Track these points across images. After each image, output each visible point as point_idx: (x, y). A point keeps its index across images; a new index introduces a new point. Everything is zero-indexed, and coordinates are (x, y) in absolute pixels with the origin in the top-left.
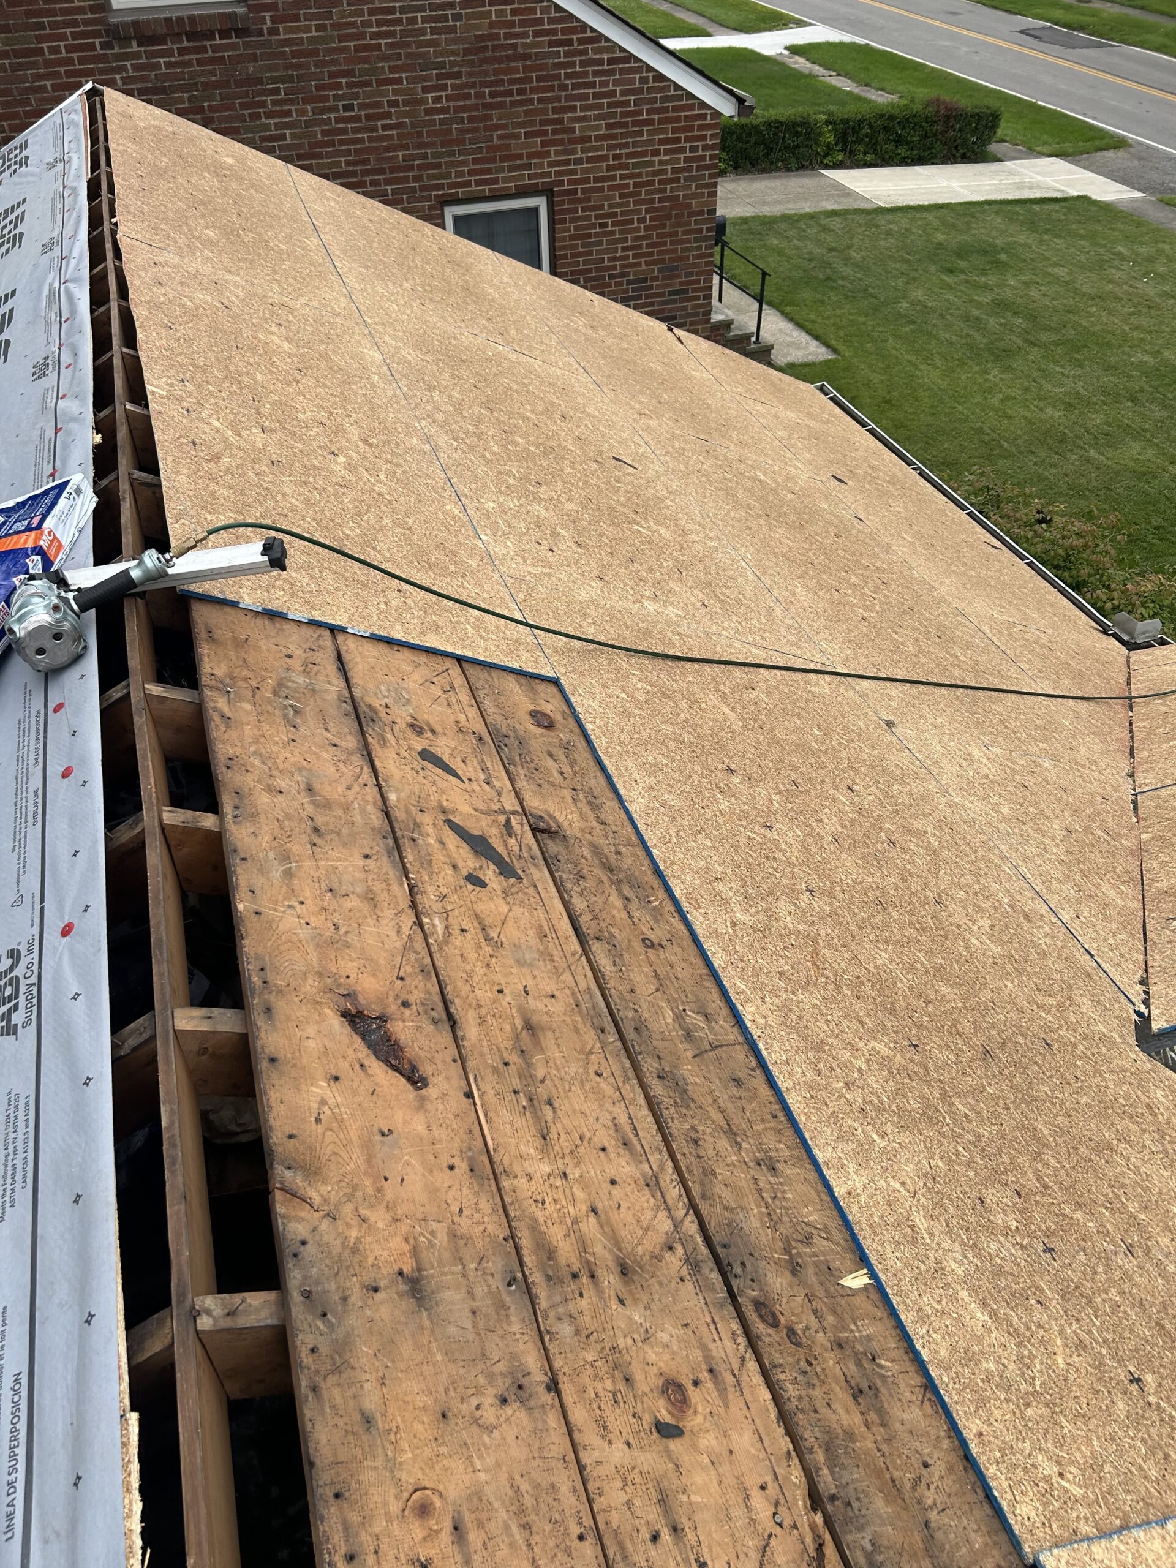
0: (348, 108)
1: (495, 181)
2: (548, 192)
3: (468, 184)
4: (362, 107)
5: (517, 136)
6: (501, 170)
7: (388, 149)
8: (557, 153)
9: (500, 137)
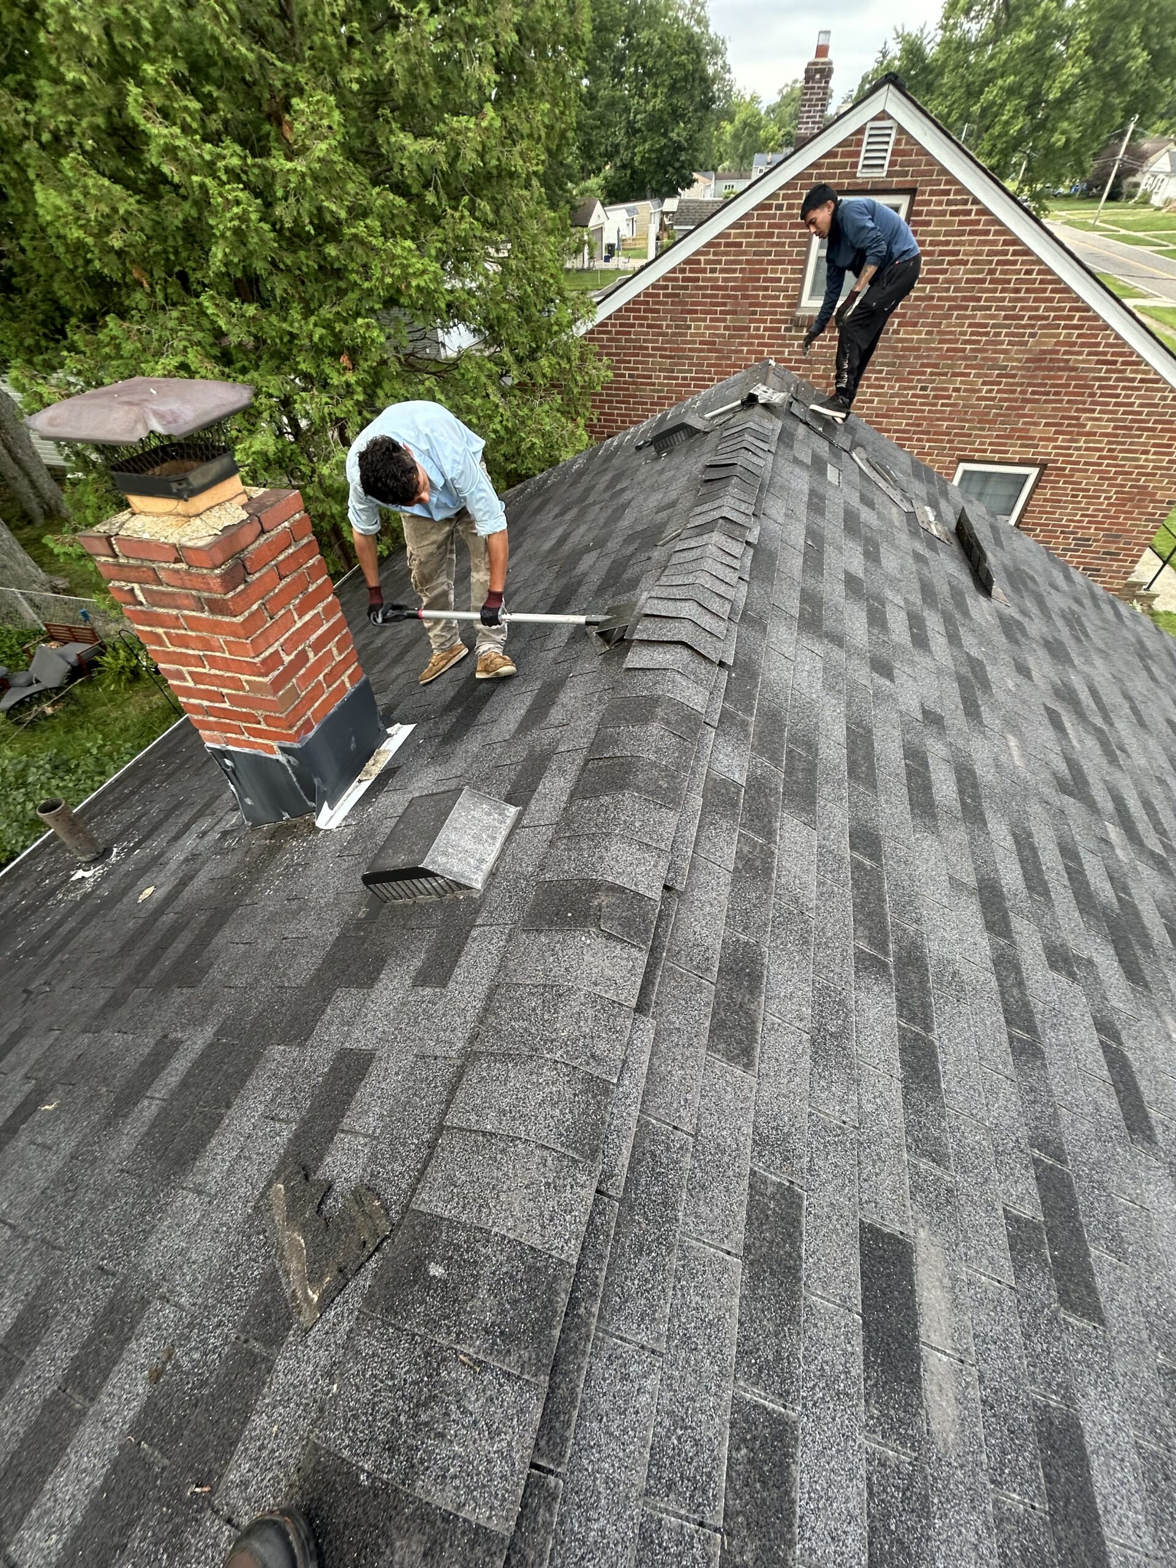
0: (923, 389)
1: (1006, 452)
2: (1043, 466)
3: (985, 451)
4: (933, 389)
5: (1037, 424)
6: (1015, 445)
7: (938, 419)
8: (1063, 441)
9: (1025, 423)
